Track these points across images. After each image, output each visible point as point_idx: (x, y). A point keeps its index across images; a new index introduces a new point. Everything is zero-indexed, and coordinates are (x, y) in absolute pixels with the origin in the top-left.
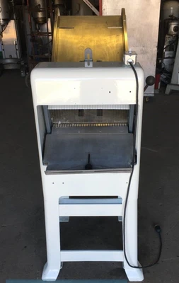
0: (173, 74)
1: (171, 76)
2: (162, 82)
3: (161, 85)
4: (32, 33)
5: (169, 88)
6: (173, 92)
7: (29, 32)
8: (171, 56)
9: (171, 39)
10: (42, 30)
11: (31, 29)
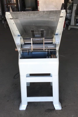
0: (71, 20)
1: (70, 22)
2: (67, 24)
3: (66, 26)
4: (7, 3)
5: (70, 27)
6: (71, 29)
7: (5, 3)
8: (70, 12)
9: (70, 5)
10: (11, 2)
11: (6, 2)
